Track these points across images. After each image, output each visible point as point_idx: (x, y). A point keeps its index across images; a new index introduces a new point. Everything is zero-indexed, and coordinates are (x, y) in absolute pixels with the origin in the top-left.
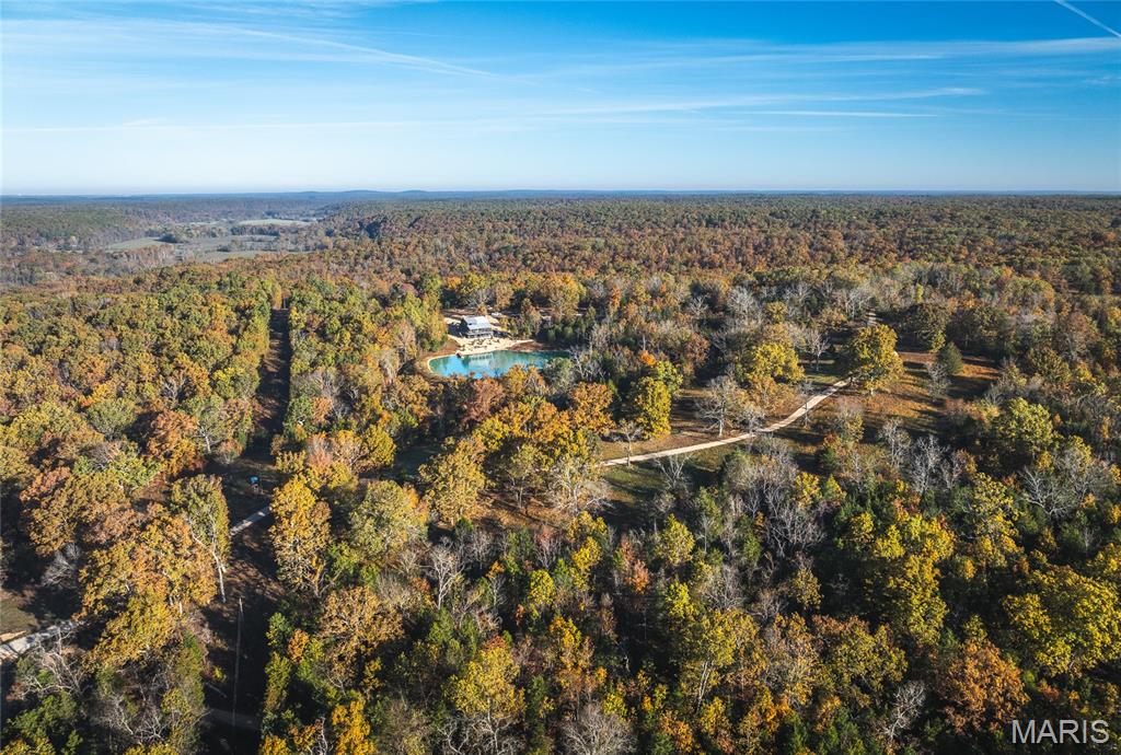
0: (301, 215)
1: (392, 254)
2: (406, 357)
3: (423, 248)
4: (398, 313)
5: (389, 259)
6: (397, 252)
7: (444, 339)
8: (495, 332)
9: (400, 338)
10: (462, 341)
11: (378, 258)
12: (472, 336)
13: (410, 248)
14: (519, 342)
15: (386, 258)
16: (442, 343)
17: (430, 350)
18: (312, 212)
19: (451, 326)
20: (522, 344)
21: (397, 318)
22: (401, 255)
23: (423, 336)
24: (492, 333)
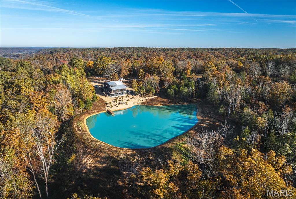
0: (29, 52)
1: (57, 58)
2: (64, 117)
3: (70, 56)
4: (56, 79)
5: (56, 60)
6: (59, 57)
7: (94, 97)
8: (128, 91)
9: (58, 100)
10: (107, 99)
11: (51, 60)
12: (113, 95)
13: (65, 56)
14: (148, 98)
15: (55, 60)
16: (93, 101)
17: (85, 108)
18: (33, 52)
19: (95, 87)
20: (151, 100)
21: (55, 82)
22: (61, 58)
23: (77, 96)
24: (125, 92)
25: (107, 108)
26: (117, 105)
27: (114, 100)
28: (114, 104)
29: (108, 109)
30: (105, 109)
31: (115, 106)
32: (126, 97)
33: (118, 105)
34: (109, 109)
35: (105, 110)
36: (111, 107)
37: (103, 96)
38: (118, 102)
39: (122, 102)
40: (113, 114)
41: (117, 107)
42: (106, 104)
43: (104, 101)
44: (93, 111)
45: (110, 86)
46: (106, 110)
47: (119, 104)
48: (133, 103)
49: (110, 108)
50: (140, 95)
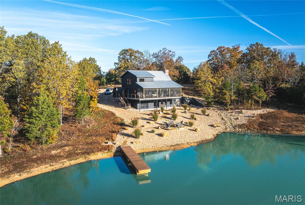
14: (249, 113)
25: (119, 140)
26: (157, 131)
27: (148, 117)
28: (147, 126)
29: (125, 142)
30: (110, 143)
31: (153, 132)
32: (183, 111)
33: (161, 131)
34: (128, 144)
35: (108, 148)
36: (137, 135)
37: (117, 108)
38: (160, 121)
39: (175, 122)
40: (141, 172)
41: (161, 135)
42: (119, 127)
43: (116, 118)
44: (53, 152)
45: (138, 79)
46: (114, 150)
47: (166, 126)
48: (212, 126)
49: (131, 139)
50: (218, 108)
